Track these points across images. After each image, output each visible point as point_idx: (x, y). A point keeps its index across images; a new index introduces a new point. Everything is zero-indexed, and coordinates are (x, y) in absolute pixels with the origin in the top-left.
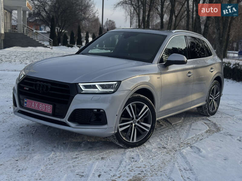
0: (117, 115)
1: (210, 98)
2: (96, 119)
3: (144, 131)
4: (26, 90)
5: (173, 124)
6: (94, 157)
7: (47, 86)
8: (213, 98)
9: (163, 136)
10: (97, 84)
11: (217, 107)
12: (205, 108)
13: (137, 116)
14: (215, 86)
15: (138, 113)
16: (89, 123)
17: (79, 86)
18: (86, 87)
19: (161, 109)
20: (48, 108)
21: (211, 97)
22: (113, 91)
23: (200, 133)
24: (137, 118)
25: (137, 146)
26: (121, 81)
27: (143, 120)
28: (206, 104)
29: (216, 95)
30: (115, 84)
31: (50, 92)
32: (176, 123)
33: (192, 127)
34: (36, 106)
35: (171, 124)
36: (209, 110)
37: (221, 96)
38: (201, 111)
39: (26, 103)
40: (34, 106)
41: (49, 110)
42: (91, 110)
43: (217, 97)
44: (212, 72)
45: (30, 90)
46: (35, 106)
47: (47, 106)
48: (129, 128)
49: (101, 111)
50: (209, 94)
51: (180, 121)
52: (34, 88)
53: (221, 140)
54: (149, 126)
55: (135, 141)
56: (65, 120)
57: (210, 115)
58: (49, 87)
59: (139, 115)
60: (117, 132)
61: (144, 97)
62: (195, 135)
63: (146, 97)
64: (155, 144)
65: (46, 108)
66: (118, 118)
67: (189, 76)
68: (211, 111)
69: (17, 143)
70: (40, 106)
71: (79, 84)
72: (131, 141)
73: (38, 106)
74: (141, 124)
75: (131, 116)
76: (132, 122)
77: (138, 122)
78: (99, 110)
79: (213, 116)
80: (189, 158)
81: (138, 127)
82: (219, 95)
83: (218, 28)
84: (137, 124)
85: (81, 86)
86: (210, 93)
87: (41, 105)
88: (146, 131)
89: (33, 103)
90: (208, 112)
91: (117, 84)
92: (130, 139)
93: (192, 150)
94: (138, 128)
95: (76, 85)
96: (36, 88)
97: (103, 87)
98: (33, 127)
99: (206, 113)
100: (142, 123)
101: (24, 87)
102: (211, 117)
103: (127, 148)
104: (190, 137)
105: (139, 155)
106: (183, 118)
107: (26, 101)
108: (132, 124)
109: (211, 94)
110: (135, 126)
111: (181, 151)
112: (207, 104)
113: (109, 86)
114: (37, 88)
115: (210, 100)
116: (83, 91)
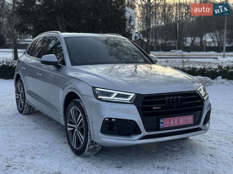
34: (176, 122)
39: (162, 123)
40: (172, 123)
41: (190, 121)
46: (174, 123)
47: (188, 117)
65: (187, 120)
70: (181, 121)
73: (178, 121)
87: (181, 119)
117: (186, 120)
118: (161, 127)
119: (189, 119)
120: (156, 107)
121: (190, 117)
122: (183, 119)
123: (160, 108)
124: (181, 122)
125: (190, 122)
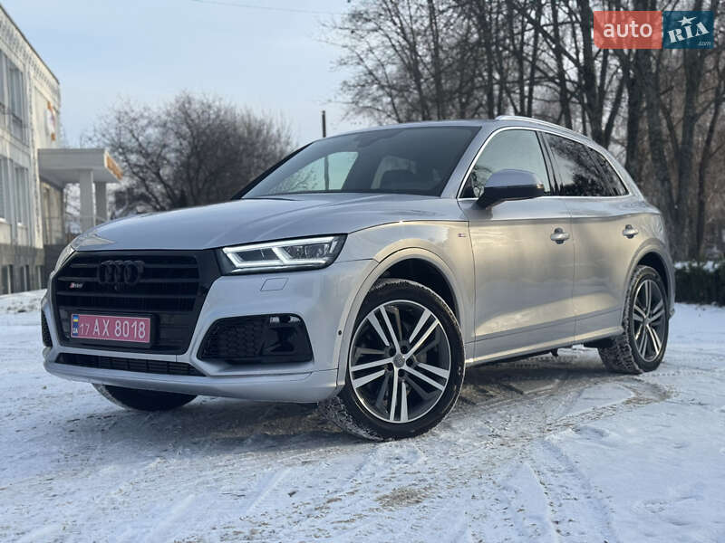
0: (340, 333)
1: (636, 317)
2: (279, 345)
3: (430, 388)
4: (74, 289)
5: (526, 393)
6: (279, 461)
7: (134, 268)
8: (644, 319)
9: (494, 416)
10: (275, 247)
11: (660, 346)
12: (622, 347)
13: (404, 343)
14: (646, 282)
15: (406, 335)
16: (258, 358)
17: (226, 255)
18: (244, 256)
19: (480, 332)
20: (137, 328)
21: (637, 312)
22: (324, 262)
23: (610, 404)
24: (405, 350)
25: (413, 436)
26: (346, 234)
27: (424, 357)
28: (624, 333)
29: (652, 309)
30: (330, 244)
31: (142, 281)
32: (536, 390)
33: (585, 395)
34: (106, 330)
35: (522, 393)
36: (634, 352)
37: (670, 316)
38: (613, 357)
39: (76, 325)
40: (98, 330)
41: (142, 333)
42: (264, 319)
43: (655, 317)
44: (631, 236)
45: (87, 287)
46: (101, 331)
48: (382, 378)
49: (293, 319)
50: (631, 306)
51: (548, 387)
52: (97, 279)
53: (671, 412)
54: (445, 374)
55: (404, 418)
56: (190, 357)
57: (641, 371)
58: (140, 270)
59: (411, 340)
60: (343, 383)
61: (421, 285)
62: (591, 409)
63: (426, 288)
64: (468, 430)
65: (132, 330)
66: (343, 341)
67: (559, 242)
68: (643, 356)
69: (55, 449)
70: (117, 328)
71: (224, 250)
72: (392, 420)
74: (418, 369)
75: (387, 343)
76: (391, 360)
77: (410, 363)
78: (285, 318)
79: (651, 373)
80: (567, 449)
81: (411, 376)
82: (663, 311)
83: (662, 177)
84: (405, 367)
85: (230, 256)
86: (632, 301)
88: (437, 389)
89: (97, 321)
90: (633, 359)
91: (334, 244)
92: (389, 412)
93: (579, 436)
94: (410, 380)
95: (215, 253)
96: (103, 279)
97: (292, 252)
98: (105, 418)
99: (629, 363)
100: (422, 365)
101: (70, 283)
102: (646, 374)
103: (383, 441)
104: (576, 414)
105: (415, 453)
106: (557, 381)
107: (76, 320)
108: (390, 366)
109: (637, 305)
110: (401, 373)
111: (547, 438)
112: (627, 334)
113: (313, 250)
114: (107, 277)
115: (637, 324)
116: (236, 268)
117: (130, 327)
118: (73, 334)
119: (138, 329)
120: (76, 283)
121: (142, 323)
122: (122, 323)
123: (81, 286)
124: (118, 332)
125: (141, 337)
